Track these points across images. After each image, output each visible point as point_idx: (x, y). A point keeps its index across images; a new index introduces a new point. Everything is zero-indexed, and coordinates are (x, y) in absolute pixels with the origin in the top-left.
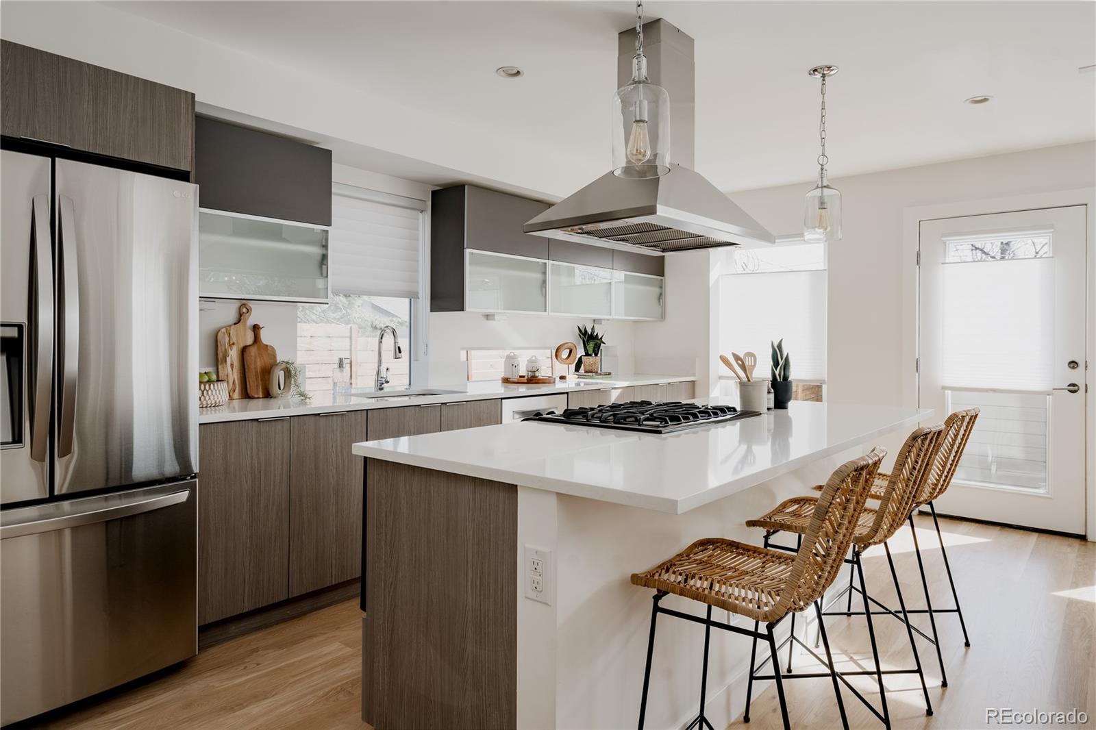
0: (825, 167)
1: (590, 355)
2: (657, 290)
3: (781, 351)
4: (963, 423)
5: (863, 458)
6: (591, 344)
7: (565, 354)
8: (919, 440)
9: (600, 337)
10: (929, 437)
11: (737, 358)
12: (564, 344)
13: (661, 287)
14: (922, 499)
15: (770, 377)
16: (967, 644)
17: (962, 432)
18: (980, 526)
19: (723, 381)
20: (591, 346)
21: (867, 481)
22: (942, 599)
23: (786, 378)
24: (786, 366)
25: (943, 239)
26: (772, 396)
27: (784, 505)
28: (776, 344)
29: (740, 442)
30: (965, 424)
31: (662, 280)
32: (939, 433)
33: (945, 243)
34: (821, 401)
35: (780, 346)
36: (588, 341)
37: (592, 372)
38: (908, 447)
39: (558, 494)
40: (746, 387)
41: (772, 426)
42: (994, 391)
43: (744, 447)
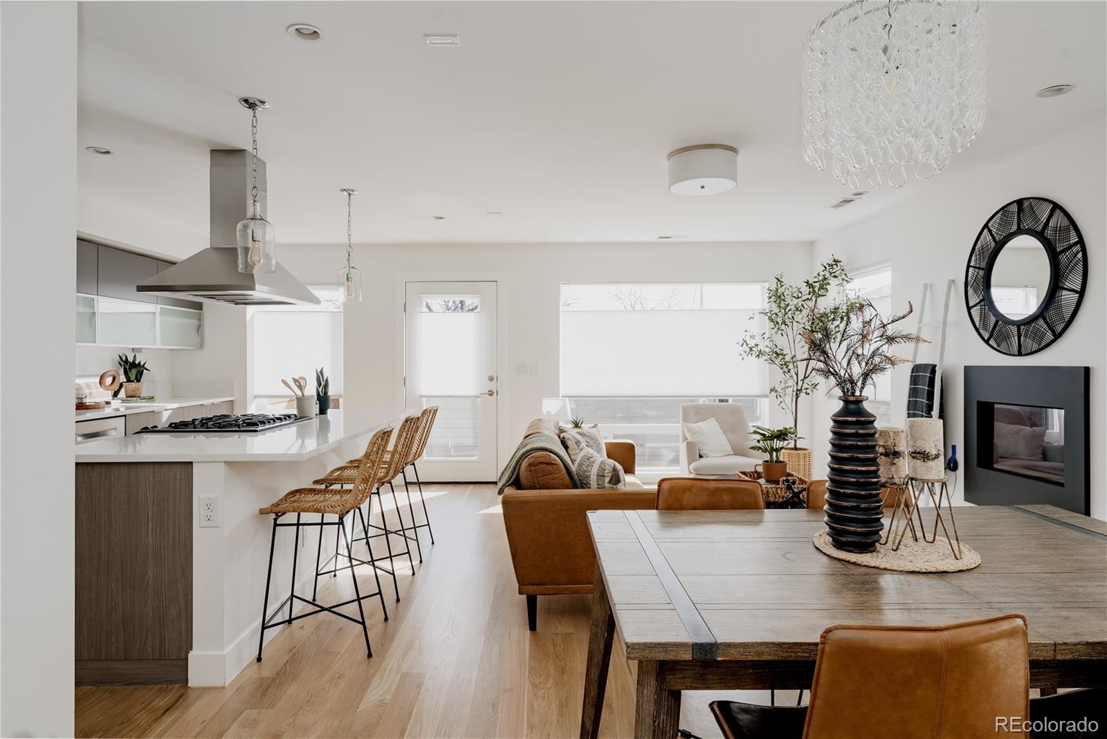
0: (351, 253)
1: (132, 381)
2: (195, 322)
3: (322, 376)
4: (431, 413)
5: (385, 428)
6: (134, 371)
7: (109, 380)
8: (409, 422)
9: (142, 364)
10: (414, 420)
11: (295, 381)
12: (108, 372)
13: (200, 320)
14: (409, 460)
15: (315, 394)
16: (433, 543)
17: (430, 420)
18: (442, 485)
19: (257, 399)
20: (133, 374)
21: (387, 440)
22: (420, 520)
23: (326, 393)
24: (326, 386)
25: (421, 296)
26: (318, 406)
27: (332, 472)
28: (319, 371)
29: (297, 439)
30: (431, 415)
31: (200, 314)
32: (419, 418)
33: (421, 298)
34: (338, 408)
35: (321, 372)
36: (130, 369)
37: (135, 397)
38: (404, 426)
39: (225, 462)
40: (300, 401)
41: (318, 426)
42: (450, 397)
43: (300, 441)
